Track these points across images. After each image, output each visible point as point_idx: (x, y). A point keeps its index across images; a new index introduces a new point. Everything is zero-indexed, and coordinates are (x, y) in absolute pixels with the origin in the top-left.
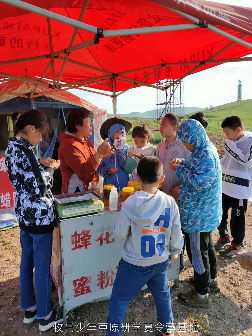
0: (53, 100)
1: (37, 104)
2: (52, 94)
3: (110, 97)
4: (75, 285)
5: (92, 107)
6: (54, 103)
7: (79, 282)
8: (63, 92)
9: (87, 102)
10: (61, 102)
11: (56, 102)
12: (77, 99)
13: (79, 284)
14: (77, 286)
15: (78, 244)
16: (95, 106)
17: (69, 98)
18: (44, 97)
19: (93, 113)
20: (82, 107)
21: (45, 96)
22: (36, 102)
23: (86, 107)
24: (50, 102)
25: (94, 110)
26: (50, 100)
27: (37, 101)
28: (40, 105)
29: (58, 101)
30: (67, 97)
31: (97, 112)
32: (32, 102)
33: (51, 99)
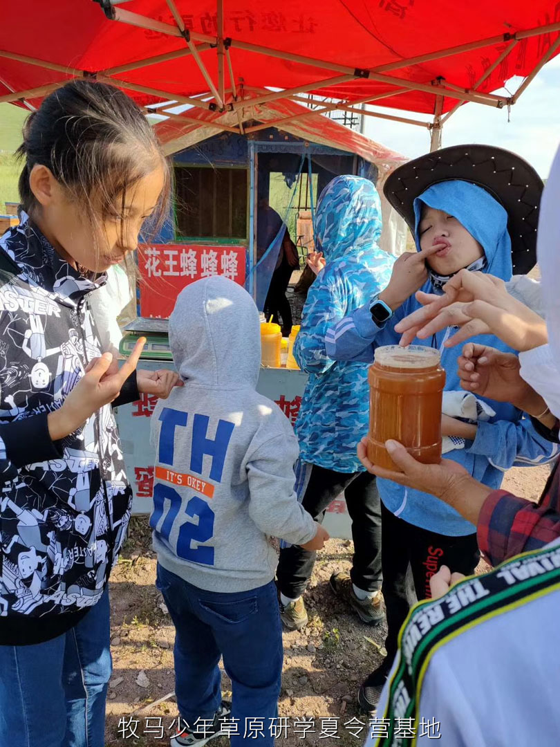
0: (292, 138)
1: (259, 145)
2: (289, 124)
3: (426, 128)
4: (139, 476)
5: (376, 152)
6: (294, 144)
7: (146, 473)
8: (314, 117)
9: (366, 140)
10: (308, 141)
11: (296, 141)
12: (343, 134)
13: (145, 476)
14: (142, 479)
15: (144, 407)
16: (384, 151)
17: (325, 131)
18: (272, 130)
19: (378, 167)
20: (354, 154)
21: (277, 129)
22: (258, 142)
23: (361, 152)
24: (287, 141)
25: (381, 160)
26: (286, 138)
27: (260, 139)
28: (264, 148)
29: (301, 140)
30: (322, 131)
31: (387, 166)
32: (250, 142)
33: (288, 134)
